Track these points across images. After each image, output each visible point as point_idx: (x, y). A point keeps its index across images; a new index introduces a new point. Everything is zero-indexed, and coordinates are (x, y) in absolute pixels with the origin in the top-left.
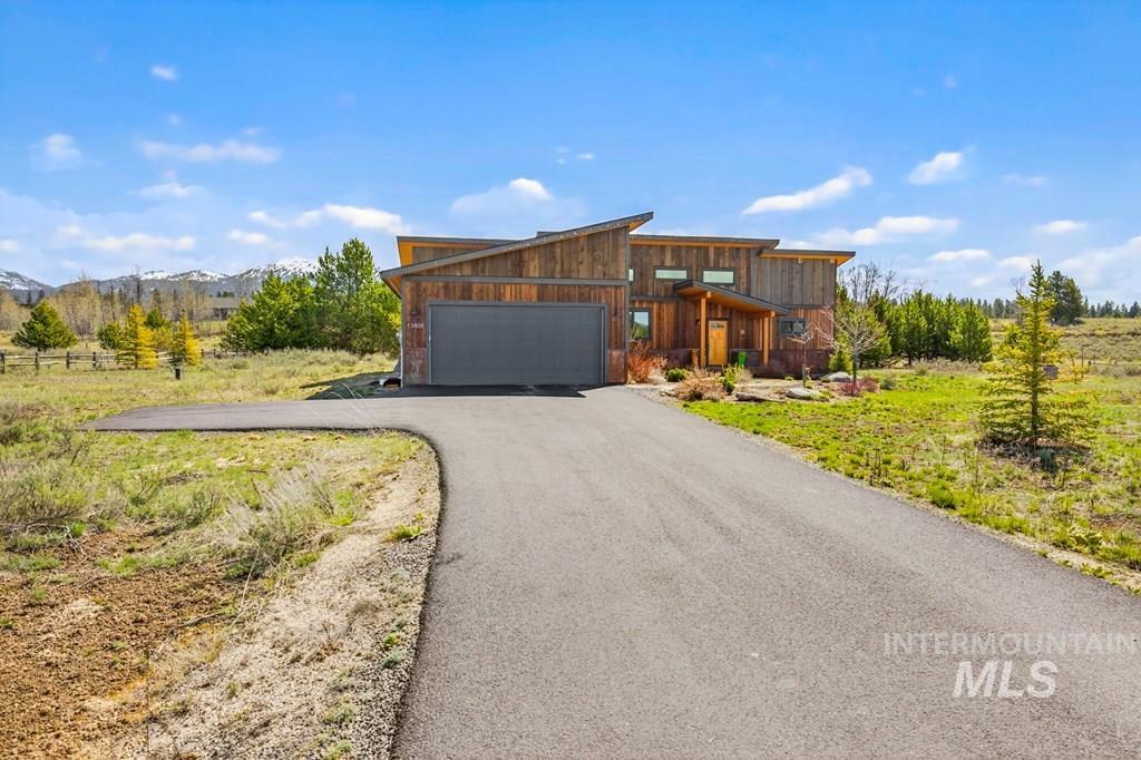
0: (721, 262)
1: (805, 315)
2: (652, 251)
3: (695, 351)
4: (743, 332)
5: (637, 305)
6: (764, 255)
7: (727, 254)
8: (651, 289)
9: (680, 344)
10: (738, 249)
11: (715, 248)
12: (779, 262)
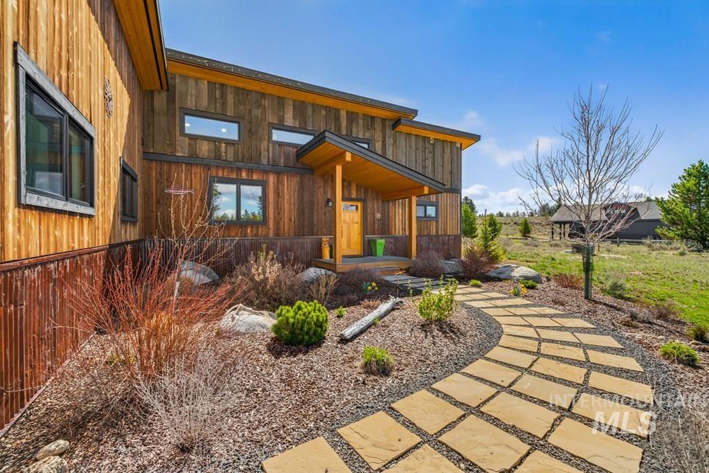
0: (354, 130)
1: (437, 199)
2: (266, 102)
3: (325, 239)
4: (378, 216)
5: (244, 175)
6: (400, 128)
7: (361, 121)
8: (264, 154)
9: (306, 230)
10: (372, 118)
11: (347, 113)
12: (413, 139)
